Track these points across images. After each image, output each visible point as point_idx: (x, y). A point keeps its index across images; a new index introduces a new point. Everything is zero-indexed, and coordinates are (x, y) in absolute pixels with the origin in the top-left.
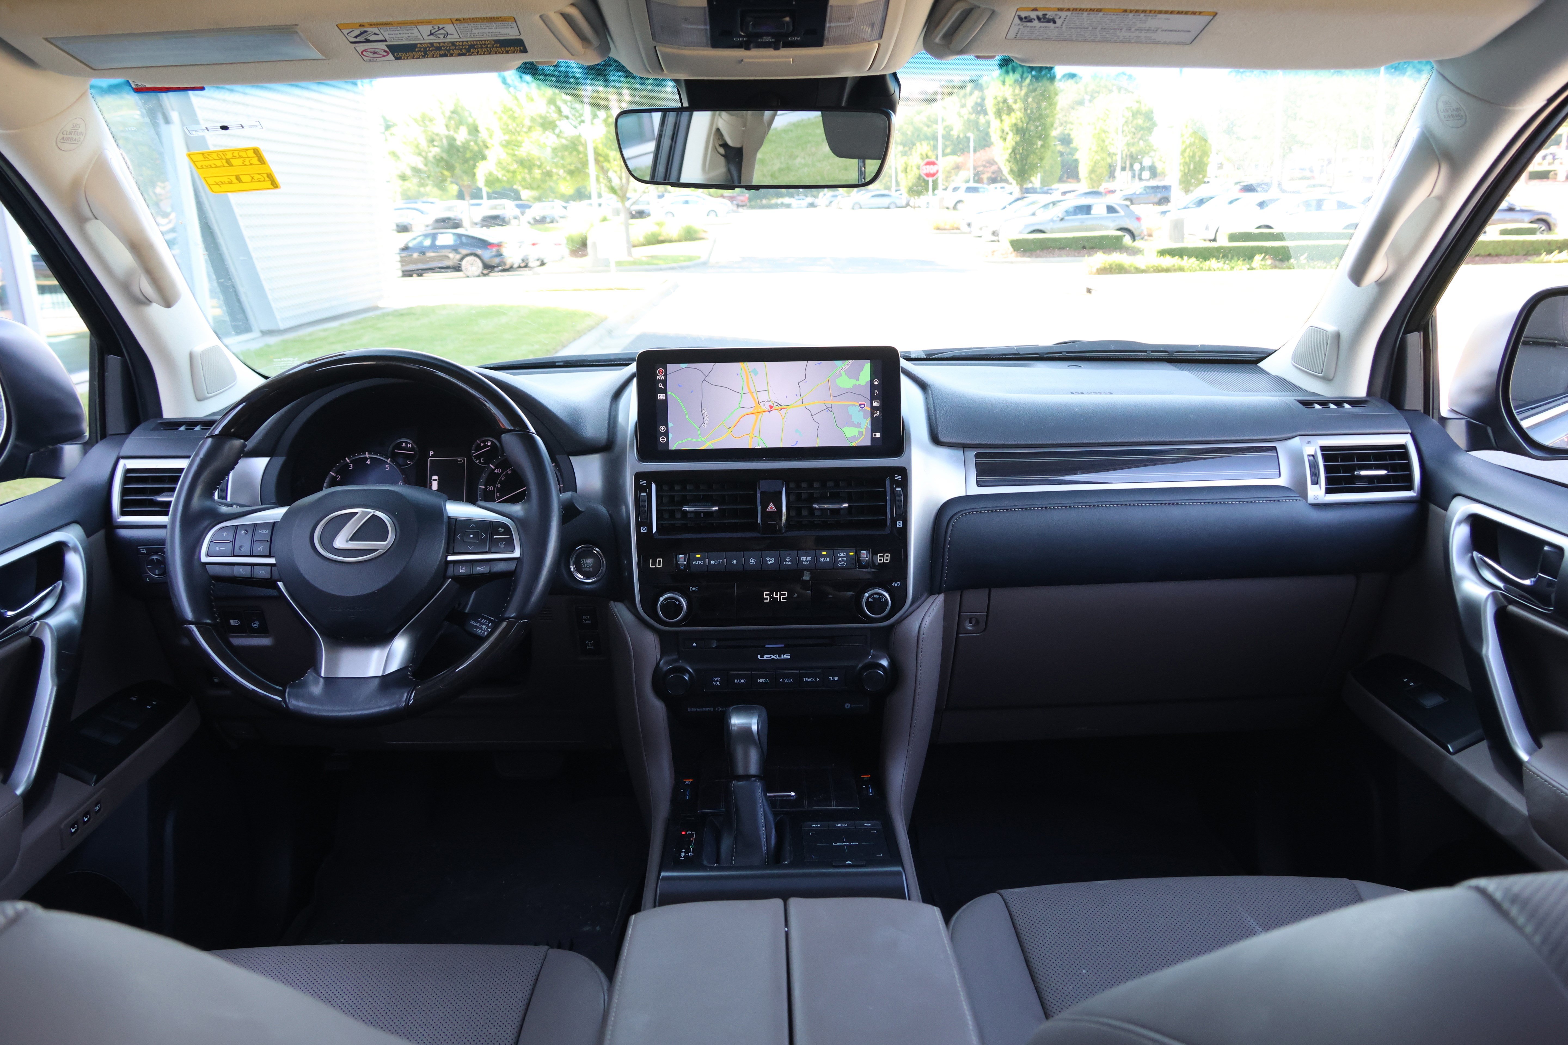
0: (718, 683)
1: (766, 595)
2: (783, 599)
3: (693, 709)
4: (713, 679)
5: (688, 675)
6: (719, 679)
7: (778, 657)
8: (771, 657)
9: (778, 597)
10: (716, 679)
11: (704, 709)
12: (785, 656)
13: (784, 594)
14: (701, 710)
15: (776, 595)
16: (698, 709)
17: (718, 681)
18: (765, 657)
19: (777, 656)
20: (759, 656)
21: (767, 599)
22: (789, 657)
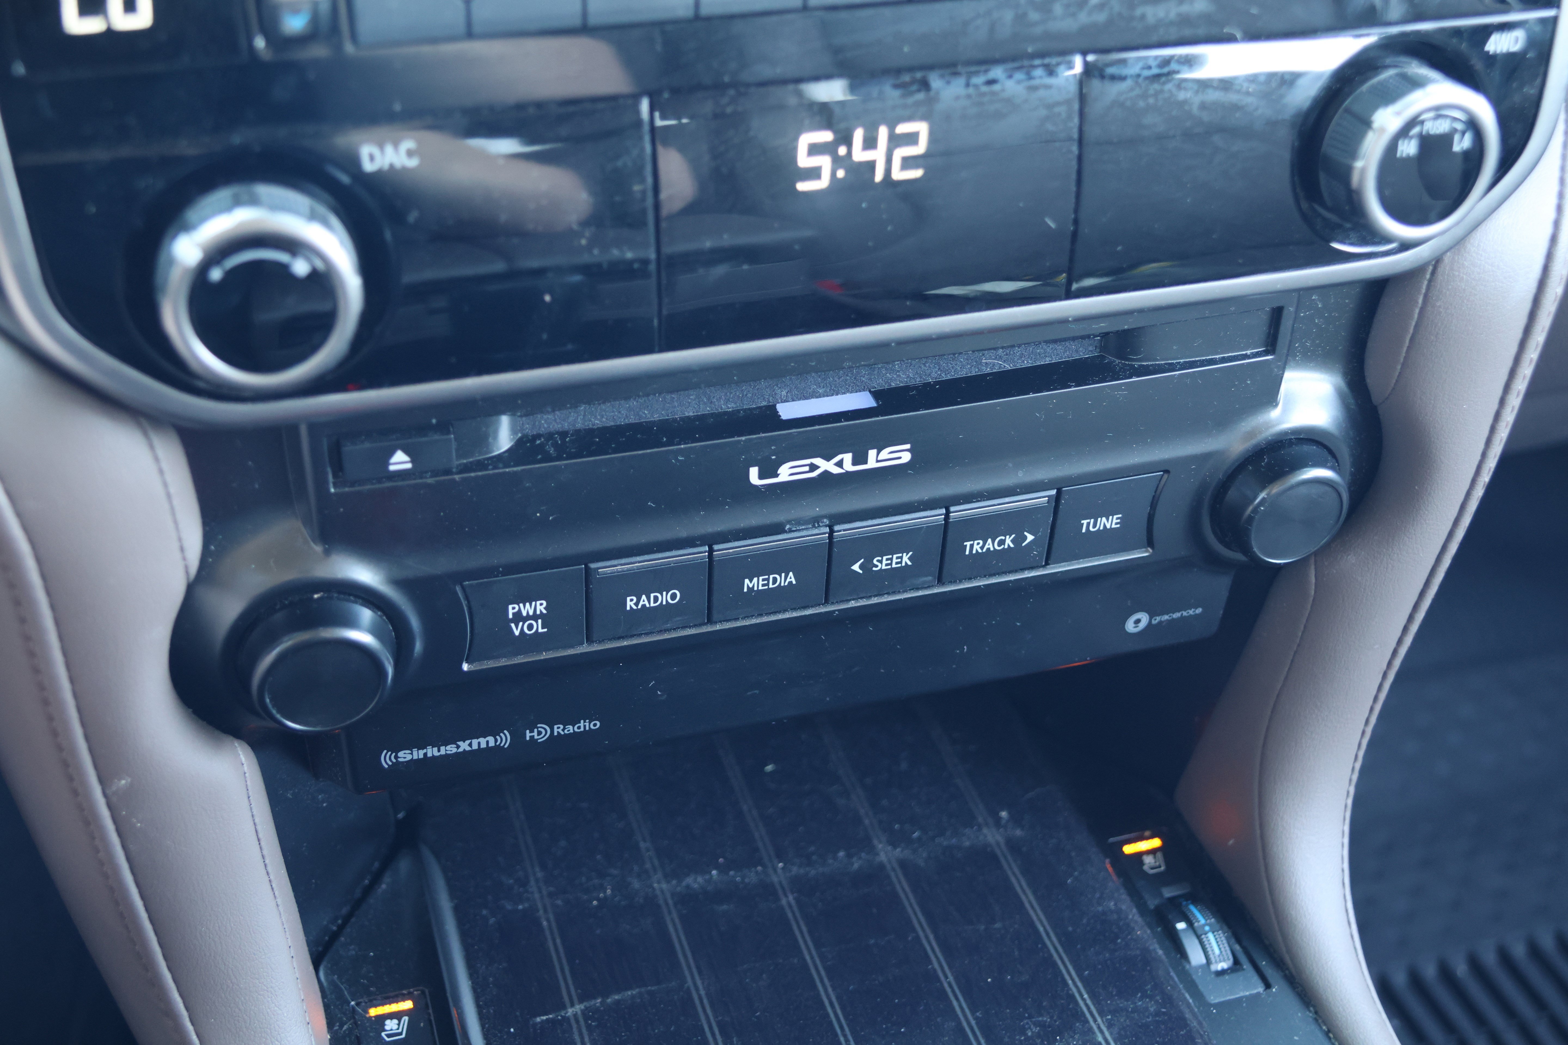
0: (538, 627)
1: (815, 149)
2: (908, 163)
3: (405, 756)
4: (512, 610)
5: (366, 615)
6: (541, 606)
7: (848, 466)
8: (813, 467)
9: (878, 155)
10: (527, 609)
11: (464, 746)
12: (885, 454)
13: (911, 139)
14: (451, 749)
15: (870, 143)
16: (432, 752)
17: (535, 617)
18: (785, 473)
19: (848, 458)
20: (754, 472)
21: (814, 173)
22: (906, 457)
